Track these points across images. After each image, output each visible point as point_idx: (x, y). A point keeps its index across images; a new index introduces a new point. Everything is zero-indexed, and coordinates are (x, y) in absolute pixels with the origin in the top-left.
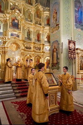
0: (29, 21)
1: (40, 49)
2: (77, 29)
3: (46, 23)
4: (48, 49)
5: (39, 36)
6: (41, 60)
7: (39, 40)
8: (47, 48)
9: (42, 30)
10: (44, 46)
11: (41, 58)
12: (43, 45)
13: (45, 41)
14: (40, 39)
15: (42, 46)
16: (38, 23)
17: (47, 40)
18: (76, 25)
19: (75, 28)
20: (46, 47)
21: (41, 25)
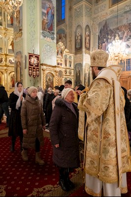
1: (1, 61)
2: (45, 38)
4: (14, 62)
6: (3, 76)
8: (12, 60)
9: (3, 32)
10: (7, 57)
11: (4, 73)
12: (6, 55)
13: (9, 50)
15: (4, 56)
17: (11, 49)
18: (43, 33)
19: (42, 37)
21: (1, 25)
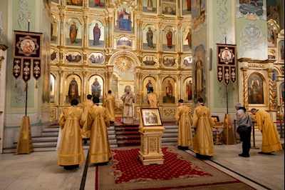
0: (149, 11)
1: (173, 63)
2: (246, 16)
3: (185, 8)
4: (191, 62)
5: (169, 37)
6: (176, 84)
7: (170, 45)
8: (188, 60)
9: (177, 23)
10: (182, 56)
11: (177, 80)
12: (180, 54)
13: (185, 46)
14: (173, 44)
15: (178, 56)
16: (169, 10)
17: (187, 44)
18: (240, 7)
19: (239, 14)
20: (187, 58)
21: (174, 14)
